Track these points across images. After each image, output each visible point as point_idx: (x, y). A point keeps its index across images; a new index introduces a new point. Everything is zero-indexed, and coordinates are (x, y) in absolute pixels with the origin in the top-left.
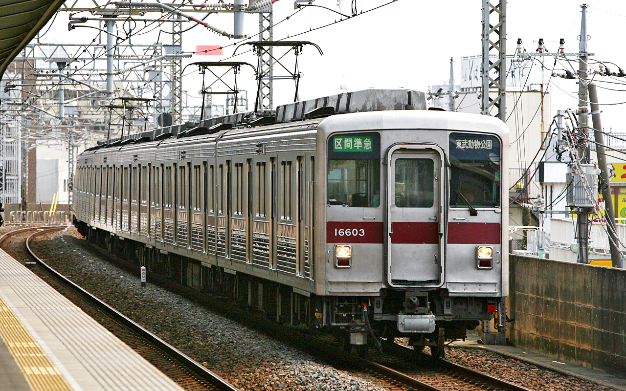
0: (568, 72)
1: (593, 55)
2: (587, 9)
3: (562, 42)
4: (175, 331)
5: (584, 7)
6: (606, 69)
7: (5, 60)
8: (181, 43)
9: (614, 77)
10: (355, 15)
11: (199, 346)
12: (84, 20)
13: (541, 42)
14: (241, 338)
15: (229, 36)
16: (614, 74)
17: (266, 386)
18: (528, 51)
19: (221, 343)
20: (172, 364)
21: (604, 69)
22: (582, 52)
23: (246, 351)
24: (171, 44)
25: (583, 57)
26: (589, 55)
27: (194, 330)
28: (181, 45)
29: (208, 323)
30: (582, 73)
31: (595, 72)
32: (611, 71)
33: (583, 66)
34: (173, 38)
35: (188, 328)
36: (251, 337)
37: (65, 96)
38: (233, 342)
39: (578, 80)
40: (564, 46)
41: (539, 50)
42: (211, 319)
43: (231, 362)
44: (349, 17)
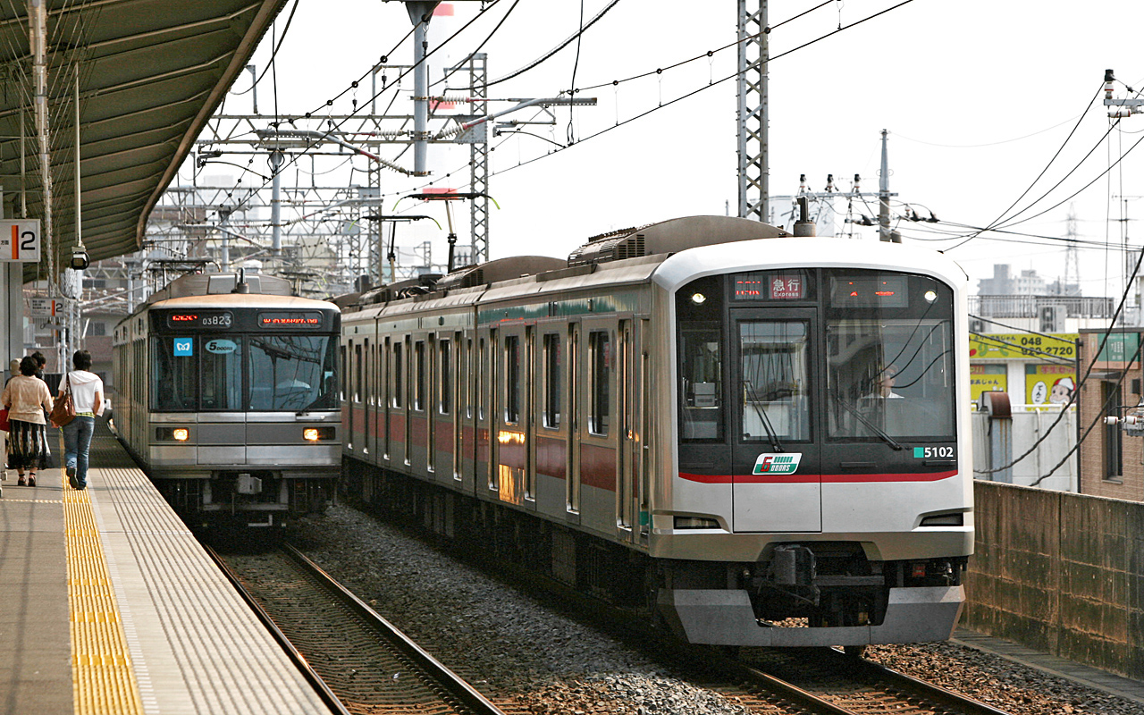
0: (864, 218)
1: (897, 194)
2: (888, 136)
3: (857, 178)
4: (346, 559)
5: (884, 133)
6: (914, 213)
7: (142, 209)
8: (379, 184)
9: (924, 222)
10: (571, 144)
11: (372, 578)
12: (217, 154)
13: (830, 178)
14: (428, 569)
15: (407, 173)
16: (924, 219)
17: (445, 630)
18: (814, 191)
19: (401, 575)
20: (332, 602)
21: (911, 213)
22: (883, 191)
23: (430, 586)
24: (367, 186)
25: (884, 198)
26: (892, 195)
27: (370, 558)
28: (379, 187)
29: (389, 548)
30: (883, 219)
31: (900, 218)
32: (920, 216)
33: (884, 210)
34: (370, 179)
35: (364, 555)
36: (441, 565)
37: (230, 255)
38: (416, 573)
39: (878, 227)
40: (859, 183)
41: (828, 188)
42: (394, 543)
43: (408, 600)
44: (564, 147)
